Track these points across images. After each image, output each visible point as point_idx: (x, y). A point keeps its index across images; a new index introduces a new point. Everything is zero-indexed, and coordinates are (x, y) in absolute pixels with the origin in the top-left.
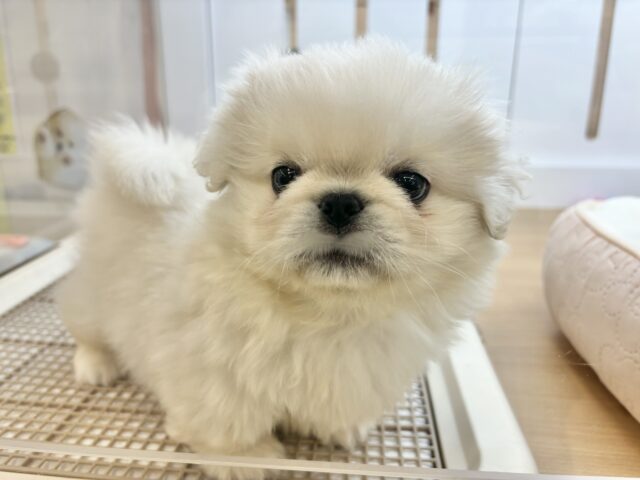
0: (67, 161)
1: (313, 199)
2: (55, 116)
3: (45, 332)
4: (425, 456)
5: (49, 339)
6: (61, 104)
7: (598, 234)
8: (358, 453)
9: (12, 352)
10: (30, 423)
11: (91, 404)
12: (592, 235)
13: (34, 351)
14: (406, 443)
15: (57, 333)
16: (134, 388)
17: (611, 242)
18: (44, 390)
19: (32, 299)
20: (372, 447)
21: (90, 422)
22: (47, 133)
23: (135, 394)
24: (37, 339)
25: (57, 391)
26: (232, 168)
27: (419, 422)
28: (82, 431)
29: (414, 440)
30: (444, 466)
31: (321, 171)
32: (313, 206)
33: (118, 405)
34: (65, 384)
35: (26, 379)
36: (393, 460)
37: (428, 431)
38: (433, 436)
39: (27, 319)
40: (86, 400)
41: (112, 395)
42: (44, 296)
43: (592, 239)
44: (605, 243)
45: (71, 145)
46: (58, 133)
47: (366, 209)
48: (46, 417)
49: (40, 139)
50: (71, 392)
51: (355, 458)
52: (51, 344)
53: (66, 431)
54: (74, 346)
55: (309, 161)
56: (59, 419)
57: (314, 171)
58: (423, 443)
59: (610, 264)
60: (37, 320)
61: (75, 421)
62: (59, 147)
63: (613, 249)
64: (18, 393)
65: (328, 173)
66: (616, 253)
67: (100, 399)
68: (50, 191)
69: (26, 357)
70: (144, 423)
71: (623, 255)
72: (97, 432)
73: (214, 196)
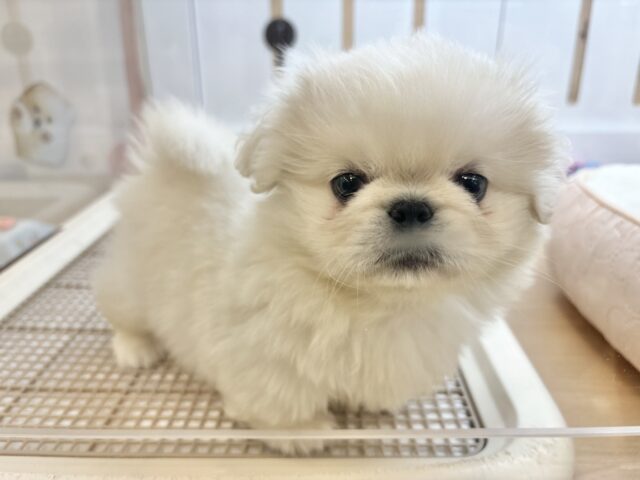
0: (46, 138)
1: (382, 206)
2: (29, 91)
3: (71, 319)
4: (462, 416)
5: (77, 326)
6: (36, 78)
7: (602, 205)
8: (401, 417)
9: (44, 340)
10: (83, 410)
11: (138, 386)
12: (596, 205)
13: (65, 338)
14: (443, 406)
15: (83, 319)
16: (175, 369)
17: (616, 212)
18: (87, 376)
19: (47, 286)
20: (414, 411)
21: (143, 404)
22: (22, 108)
23: (178, 374)
24: (65, 325)
25: (101, 376)
26: (284, 171)
27: (451, 386)
28: (137, 414)
29: (450, 402)
30: (482, 426)
31: (389, 178)
32: (384, 213)
33: (166, 387)
34: (107, 369)
35: (66, 367)
36: (434, 422)
37: (461, 394)
38: (466, 397)
39: (48, 307)
40: (133, 384)
41: (156, 377)
42: (59, 281)
43: (596, 210)
44: (610, 214)
45: (50, 120)
46: (36, 109)
47: (436, 215)
48: (97, 403)
49: (16, 114)
50: (115, 376)
51: (401, 422)
52: (81, 331)
53: (121, 414)
54: (106, 332)
55: (377, 169)
56: (112, 403)
57: (381, 179)
58: (458, 405)
59: (617, 233)
60: (59, 307)
61: (128, 404)
62: (37, 123)
63: (618, 219)
64: (61, 380)
65: (395, 179)
66: (622, 223)
67: (147, 382)
68: (32, 170)
69: (59, 345)
70: (195, 402)
71: (628, 225)
72: (153, 413)
73: (261, 197)
